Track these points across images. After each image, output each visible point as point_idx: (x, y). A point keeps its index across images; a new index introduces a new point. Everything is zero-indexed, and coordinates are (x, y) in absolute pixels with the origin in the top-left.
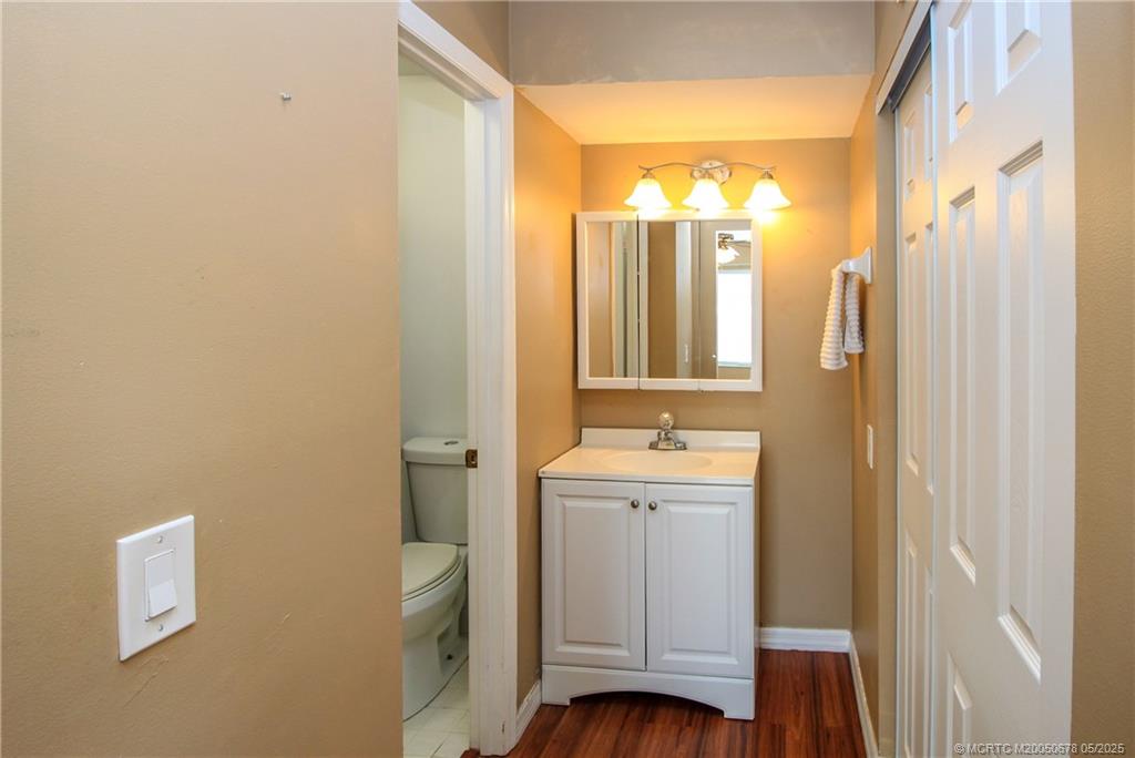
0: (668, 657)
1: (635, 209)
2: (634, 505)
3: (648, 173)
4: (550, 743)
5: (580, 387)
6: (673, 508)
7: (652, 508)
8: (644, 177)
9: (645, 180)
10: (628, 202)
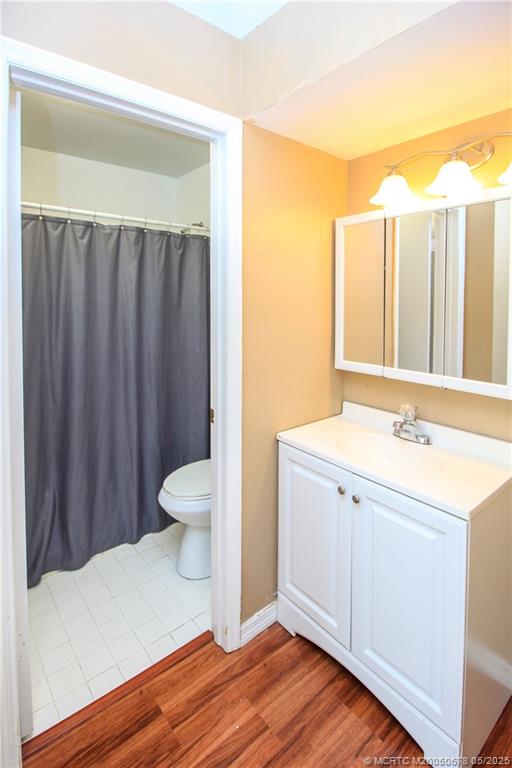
0: (368, 652)
1: (381, 207)
2: (341, 491)
3: (394, 169)
4: (261, 664)
5: (336, 367)
6: (378, 510)
7: (356, 500)
8: (389, 174)
9: (390, 177)
10: (374, 201)
